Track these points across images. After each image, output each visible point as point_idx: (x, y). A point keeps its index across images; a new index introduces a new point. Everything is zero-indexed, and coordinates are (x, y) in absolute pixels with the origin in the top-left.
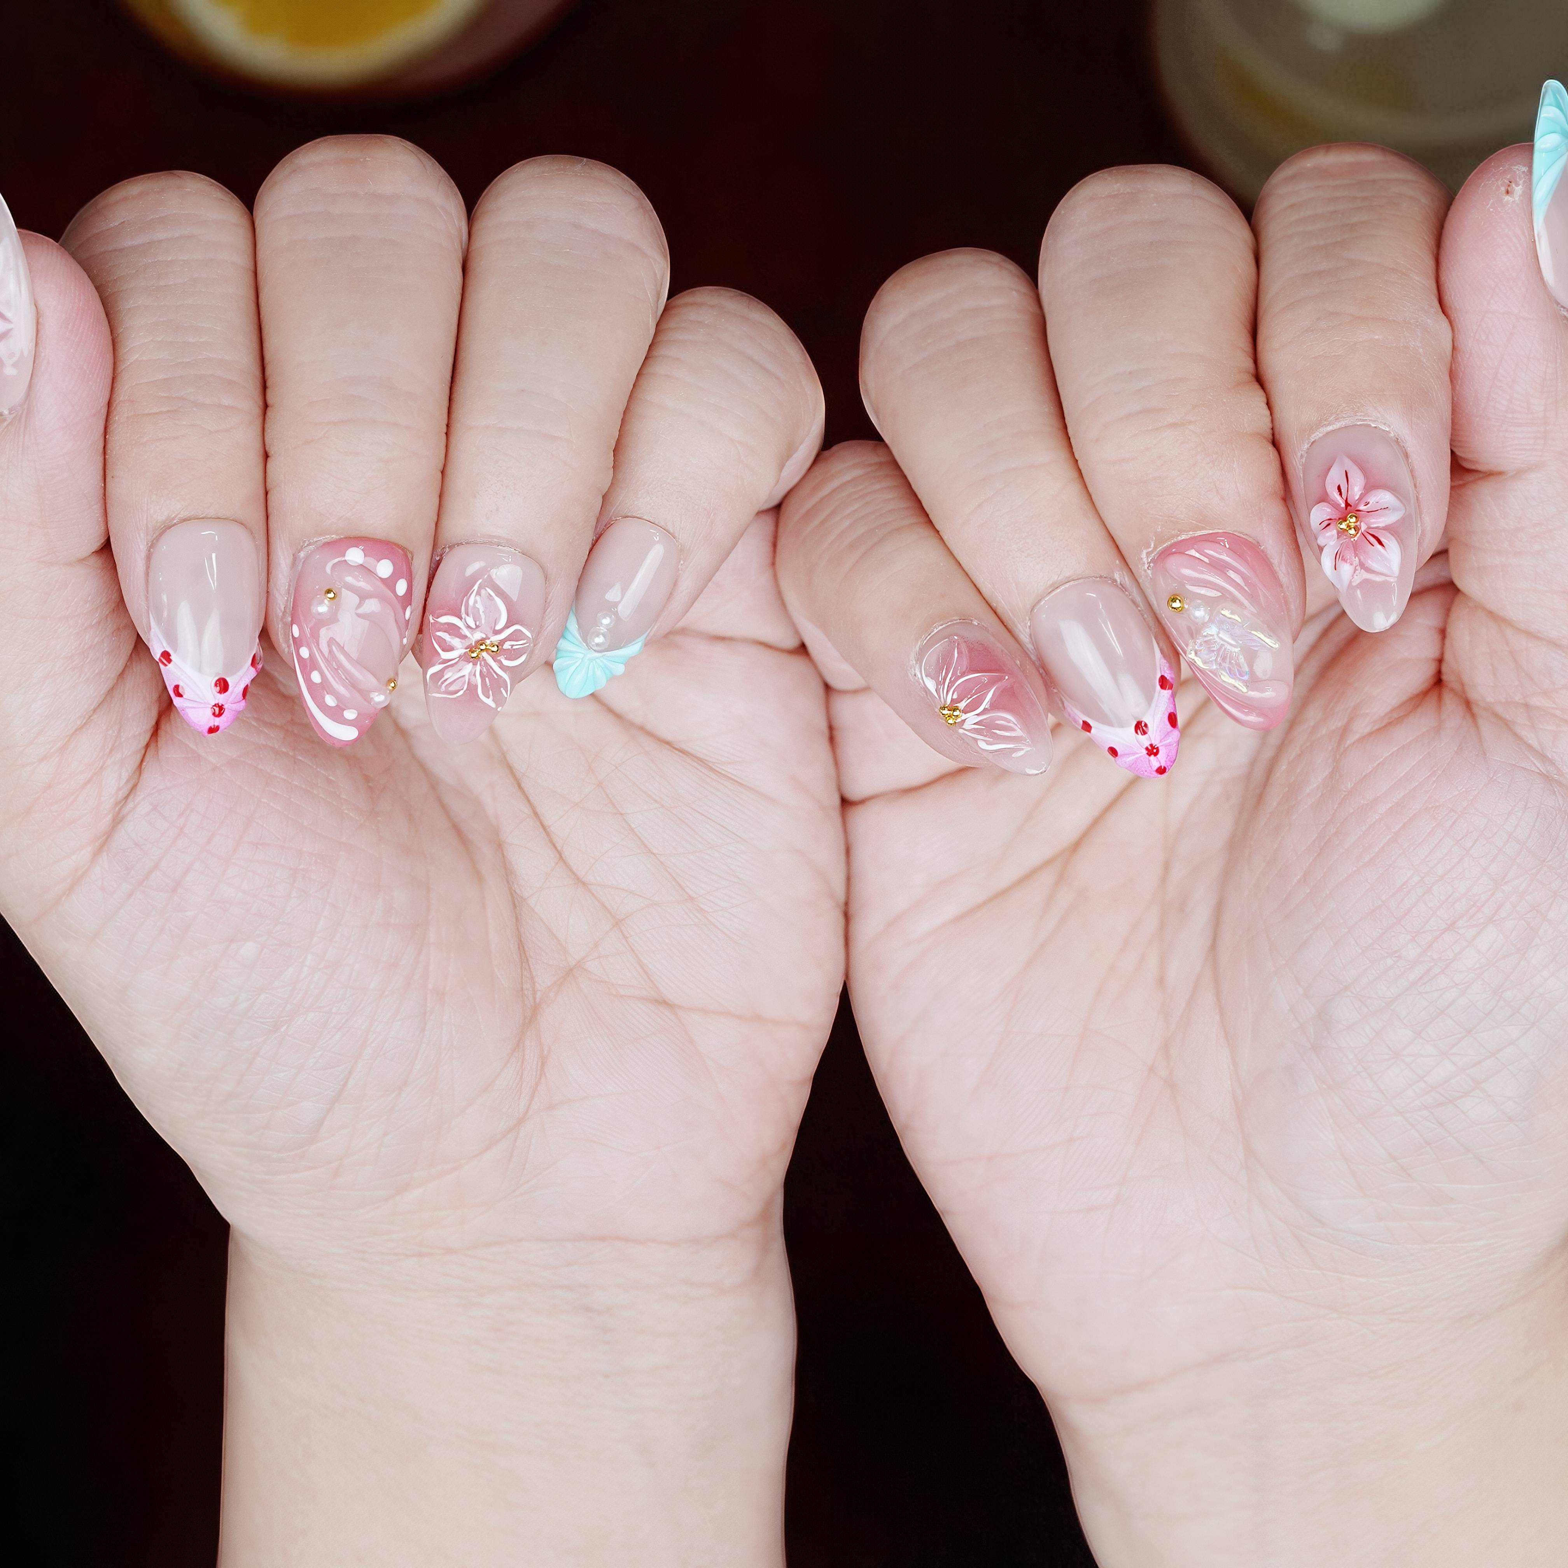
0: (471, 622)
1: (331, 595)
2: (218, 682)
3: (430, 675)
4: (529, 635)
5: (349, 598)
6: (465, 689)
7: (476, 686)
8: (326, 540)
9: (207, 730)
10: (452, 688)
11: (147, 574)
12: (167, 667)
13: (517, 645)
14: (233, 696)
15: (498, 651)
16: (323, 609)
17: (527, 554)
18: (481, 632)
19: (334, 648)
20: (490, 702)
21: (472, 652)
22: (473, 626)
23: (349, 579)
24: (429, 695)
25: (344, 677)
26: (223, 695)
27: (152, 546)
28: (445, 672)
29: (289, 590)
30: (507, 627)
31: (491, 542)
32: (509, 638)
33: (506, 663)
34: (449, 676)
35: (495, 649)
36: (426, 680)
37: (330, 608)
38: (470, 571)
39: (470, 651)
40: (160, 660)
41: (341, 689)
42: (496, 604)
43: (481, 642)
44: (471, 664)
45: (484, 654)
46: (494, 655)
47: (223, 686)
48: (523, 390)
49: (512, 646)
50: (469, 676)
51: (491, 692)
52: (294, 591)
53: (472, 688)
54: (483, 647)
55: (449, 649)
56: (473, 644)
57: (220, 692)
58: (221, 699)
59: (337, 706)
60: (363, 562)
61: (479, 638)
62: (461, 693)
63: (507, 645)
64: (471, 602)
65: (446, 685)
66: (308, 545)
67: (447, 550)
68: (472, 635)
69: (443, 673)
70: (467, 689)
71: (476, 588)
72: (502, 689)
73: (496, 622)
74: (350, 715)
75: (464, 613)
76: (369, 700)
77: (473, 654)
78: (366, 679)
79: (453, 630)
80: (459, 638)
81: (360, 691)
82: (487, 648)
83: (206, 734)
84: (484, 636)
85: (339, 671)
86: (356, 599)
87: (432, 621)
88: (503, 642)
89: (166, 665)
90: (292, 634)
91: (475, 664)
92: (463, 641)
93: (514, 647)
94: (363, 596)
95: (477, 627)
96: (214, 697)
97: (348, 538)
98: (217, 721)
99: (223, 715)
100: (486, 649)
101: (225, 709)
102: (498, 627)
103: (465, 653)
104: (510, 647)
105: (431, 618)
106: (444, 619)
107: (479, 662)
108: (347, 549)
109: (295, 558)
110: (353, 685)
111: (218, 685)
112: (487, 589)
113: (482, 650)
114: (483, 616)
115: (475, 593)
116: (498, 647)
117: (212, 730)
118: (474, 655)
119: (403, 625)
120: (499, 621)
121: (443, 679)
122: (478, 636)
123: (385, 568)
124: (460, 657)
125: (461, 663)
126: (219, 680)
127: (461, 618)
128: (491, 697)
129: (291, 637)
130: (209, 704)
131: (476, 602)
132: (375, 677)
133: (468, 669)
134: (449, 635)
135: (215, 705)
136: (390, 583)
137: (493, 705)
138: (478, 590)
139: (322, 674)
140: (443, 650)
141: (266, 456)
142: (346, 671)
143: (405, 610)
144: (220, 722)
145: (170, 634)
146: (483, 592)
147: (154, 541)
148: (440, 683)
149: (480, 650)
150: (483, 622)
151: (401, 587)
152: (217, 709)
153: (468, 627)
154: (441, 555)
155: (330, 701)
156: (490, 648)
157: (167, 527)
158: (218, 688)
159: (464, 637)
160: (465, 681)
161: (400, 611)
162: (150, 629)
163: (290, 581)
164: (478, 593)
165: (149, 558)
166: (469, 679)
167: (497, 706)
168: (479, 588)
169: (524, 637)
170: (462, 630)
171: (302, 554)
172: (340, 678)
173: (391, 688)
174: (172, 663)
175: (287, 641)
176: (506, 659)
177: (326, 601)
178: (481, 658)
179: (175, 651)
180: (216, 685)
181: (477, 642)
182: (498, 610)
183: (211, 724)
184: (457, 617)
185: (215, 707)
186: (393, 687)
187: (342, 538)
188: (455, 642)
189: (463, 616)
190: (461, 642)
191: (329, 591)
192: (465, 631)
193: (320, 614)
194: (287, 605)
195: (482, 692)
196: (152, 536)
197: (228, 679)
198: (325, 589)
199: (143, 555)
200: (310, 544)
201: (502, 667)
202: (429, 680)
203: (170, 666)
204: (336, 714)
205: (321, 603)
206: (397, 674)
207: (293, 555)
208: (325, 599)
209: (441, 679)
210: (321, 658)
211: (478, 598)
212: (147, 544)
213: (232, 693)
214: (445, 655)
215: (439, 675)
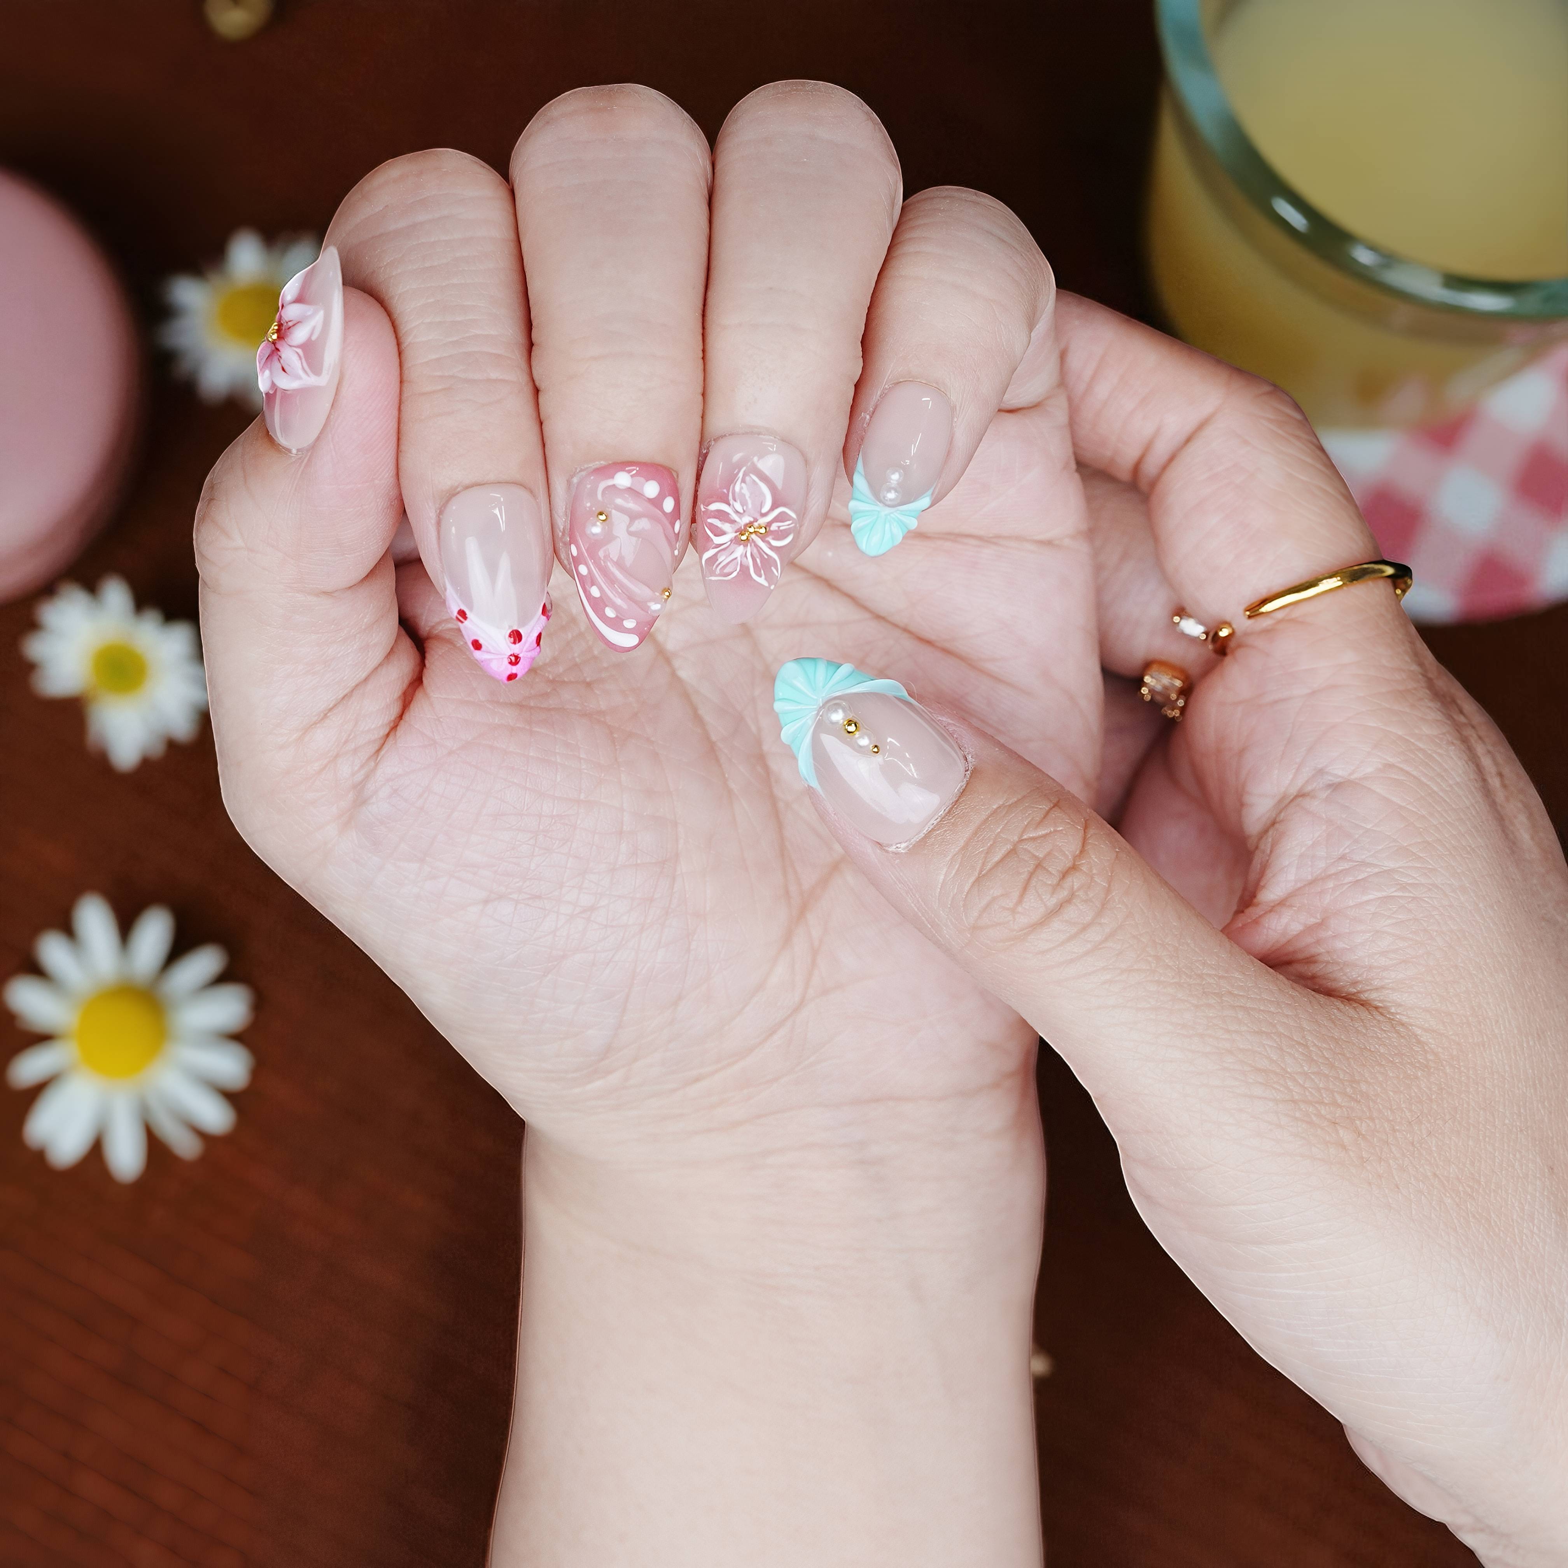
0: (738, 506)
1: (603, 517)
2: (512, 633)
3: (707, 559)
4: (793, 515)
5: (620, 521)
6: (738, 569)
7: (748, 568)
8: (596, 467)
9: (506, 678)
10: (726, 570)
11: (439, 538)
12: (464, 624)
13: (784, 526)
14: (527, 645)
15: (767, 533)
16: (596, 529)
17: (787, 441)
18: (749, 516)
19: (609, 564)
20: (762, 580)
21: (742, 535)
22: (742, 511)
23: (619, 501)
24: (706, 578)
25: (620, 591)
26: (518, 645)
27: (441, 512)
28: (718, 556)
29: (566, 512)
30: (772, 509)
31: (752, 432)
32: (776, 520)
33: (775, 543)
34: (723, 559)
35: (763, 531)
36: (702, 565)
37: (603, 529)
38: (736, 457)
39: (740, 534)
40: (457, 618)
41: (619, 601)
42: (759, 488)
43: (750, 525)
44: (742, 546)
45: (753, 536)
46: (763, 537)
47: (516, 636)
48: (771, 289)
49: (779, 527)
50: (741, 558)
51: (762, 572)
52: (570, 513)
53: (744, 569)
54: (752, 530)
55: (720, 533)
56: (743, 528)
57: (514, 643)
58: (516, 649)
59: (617, 617)
60: (632, 484)
61: (748, 522)
62: (735, 574)
63: (774, 527)
64: (737, 488)
65: (721, 568)
66: (579, 471)
67: (713, 443)
68: (741, 519)
69: (717, 557)
70: (740, 571)
71: (741, 475)
72: (773, 568)
73: (762, 505)
74: (630, 624)
75: (732, 499)
76: (645, 609)
77: (742, 536)
78: (640, 590)
79: (722, 516)
80: (730, 523)
81: (636, 602)
82: (756, 530)
83: (506, 682)
84: (752, 520)
85: (615, 585)
86: (626, 519)
87: (703, 509)
88: (769, 524)
89: (462, 622)
90: (571, 554)
91: (746, 546)
92: (733, 525)
93: (781, 528)
94: (633, 517)
95: (744, 511)
96: (508, 648)
97: (615, 464)
98: (514, 669)
99: (520, 663)
100: (755, 532)
101: (520, 658)
102: (764, 510)
103: (736, 537)
104: (777, 528)
105: (702, 507)
106: (714, 507)
107: (749, 545)
108: (615, 474)
109: (569, 483)
110: (630, 597)
111: (512, 636)
112: (751, 475)
113: (750, 533)
114: (749, 502)
115: (740, 480)
116: (766, 528)
117: (511, 677)
118: (744, 538)
119: (673, 539)
120: (764, 505)
121: (718, 562)
122: (747, 519)
123: (651, 489)
124: (731, 541)
125: (733, 546)
126: (512, 632)
127: (729, 504)
128: (763, 576)
129: (570, 555)
130: (505, 655)
131: (741, 488)
132: (649, 588)
133: (740, 550)
134: (720, 521)
135: (511, 655)
136: (657, 502)
137: (766, 584)
138: (742, 478)
139: (600, 589)
140: (715, 535)
141: (537, 391)
142: (622, 586)
143: (674, 524)
144: (517, 670)
145: (465, 594)
146: (748, 479)
147: (443, 508)
148: (714, 567)
149: (749, 533)
150: (750, 506)
151: (669, 504)
152: (513, 659)
153: (737, 512)
154: (708, 449)
155: (610, 613)
156: (758, 530)
157: (452, 494)
158: (512, 639)
159: (733, 522)
160: (738, 563)
161: (669, 526)
162: (446, 590)
163: (567, 504)
164: (743, 481)
165: (439, 523)
166: (741, 561)
167: (770, 585)
168: (745, 475)
169: (788, 518)
170: (731, 515)
171: (575, 480)
172: (617, 592)
173: (666, 597)
174: (468, 620)
175: (568, 560)
176: (773, 539)
177: (598, 523)
178: (751, 539)
179: (471, 609)
180: (510, 636)
181: (746, 525)
182: (763, 495)
183: (508, 673)
184: (725, 503)
185: (511, 657)
186: (667, 596)
187: (610, 464)
188: (726, 527)
189: (731, 501)
190: (731, 527)
191: (601, 514)
192: (734, 516)
193: (594, 535)
194: (565, 526)
195: (755, 572)
196: (440, 504)
197: (521, 631)
198: (598, 511)
199: (433, 521)
200: (581, 470)
201: (772, 548)
202: (705, 566)
203: (466, 623)
204: (616, 624)
205: (594, 525)
206: (671, 584)
207: (567, 481)
208: (597, 521)
209: (716, 562)
210: (598, 574)
211: (743, 485)
212: (436, 511)
213: (525, 643)
214: (717, 540)
215: (713, 559)
